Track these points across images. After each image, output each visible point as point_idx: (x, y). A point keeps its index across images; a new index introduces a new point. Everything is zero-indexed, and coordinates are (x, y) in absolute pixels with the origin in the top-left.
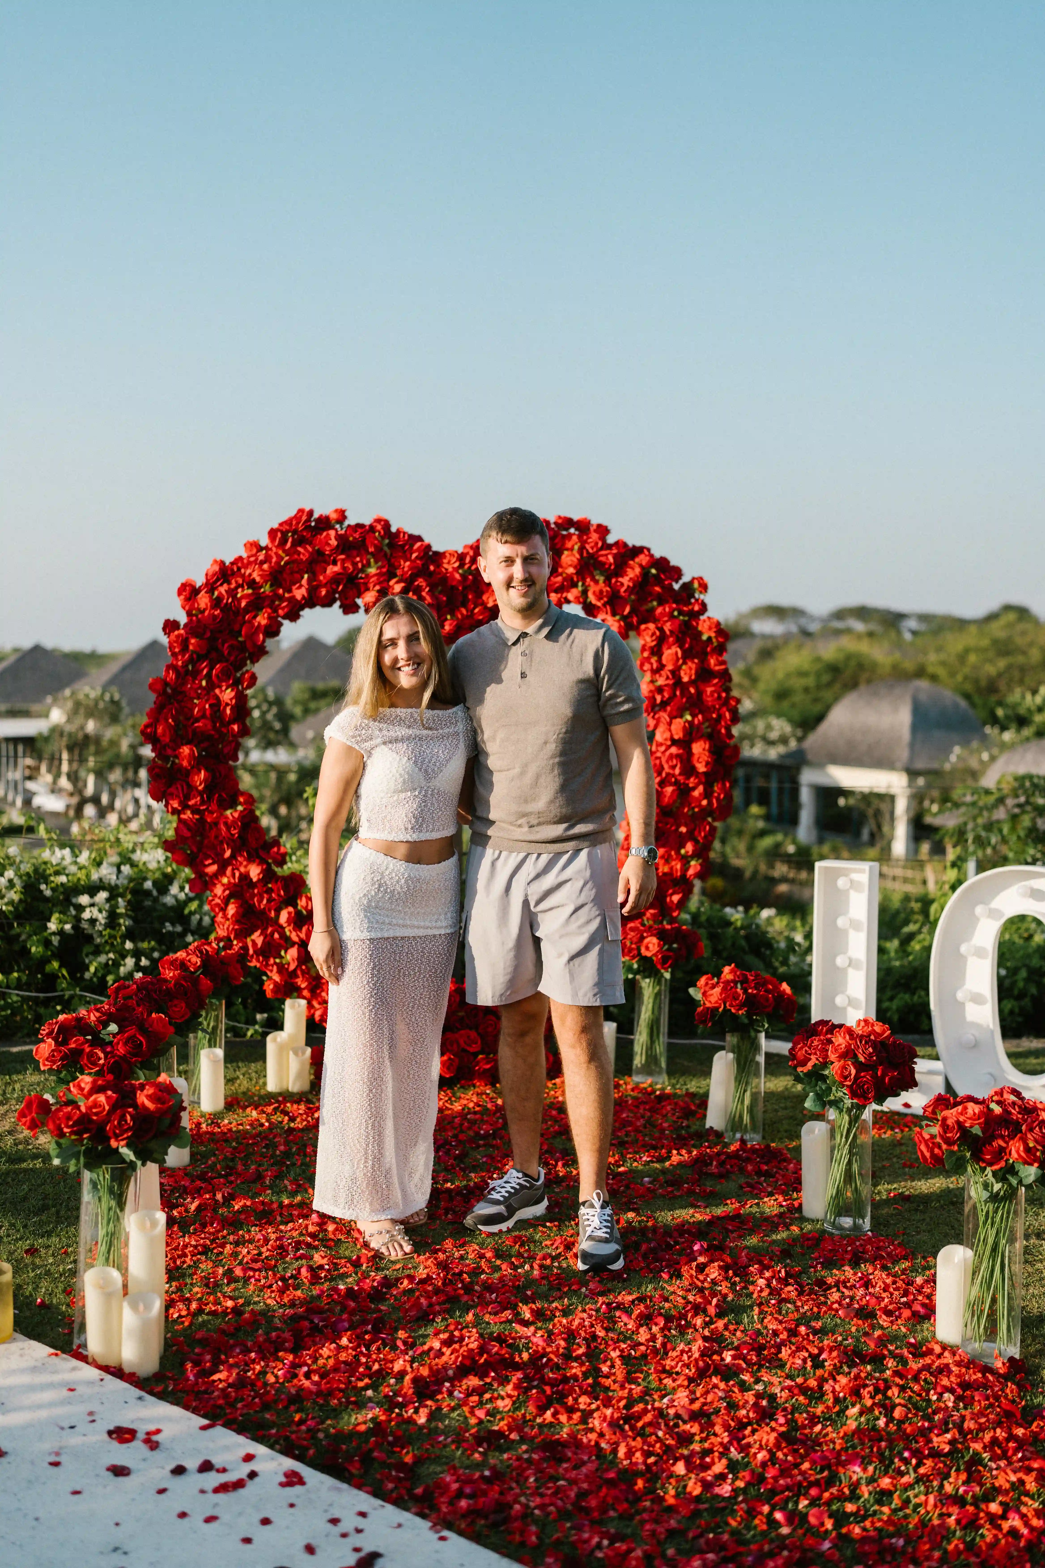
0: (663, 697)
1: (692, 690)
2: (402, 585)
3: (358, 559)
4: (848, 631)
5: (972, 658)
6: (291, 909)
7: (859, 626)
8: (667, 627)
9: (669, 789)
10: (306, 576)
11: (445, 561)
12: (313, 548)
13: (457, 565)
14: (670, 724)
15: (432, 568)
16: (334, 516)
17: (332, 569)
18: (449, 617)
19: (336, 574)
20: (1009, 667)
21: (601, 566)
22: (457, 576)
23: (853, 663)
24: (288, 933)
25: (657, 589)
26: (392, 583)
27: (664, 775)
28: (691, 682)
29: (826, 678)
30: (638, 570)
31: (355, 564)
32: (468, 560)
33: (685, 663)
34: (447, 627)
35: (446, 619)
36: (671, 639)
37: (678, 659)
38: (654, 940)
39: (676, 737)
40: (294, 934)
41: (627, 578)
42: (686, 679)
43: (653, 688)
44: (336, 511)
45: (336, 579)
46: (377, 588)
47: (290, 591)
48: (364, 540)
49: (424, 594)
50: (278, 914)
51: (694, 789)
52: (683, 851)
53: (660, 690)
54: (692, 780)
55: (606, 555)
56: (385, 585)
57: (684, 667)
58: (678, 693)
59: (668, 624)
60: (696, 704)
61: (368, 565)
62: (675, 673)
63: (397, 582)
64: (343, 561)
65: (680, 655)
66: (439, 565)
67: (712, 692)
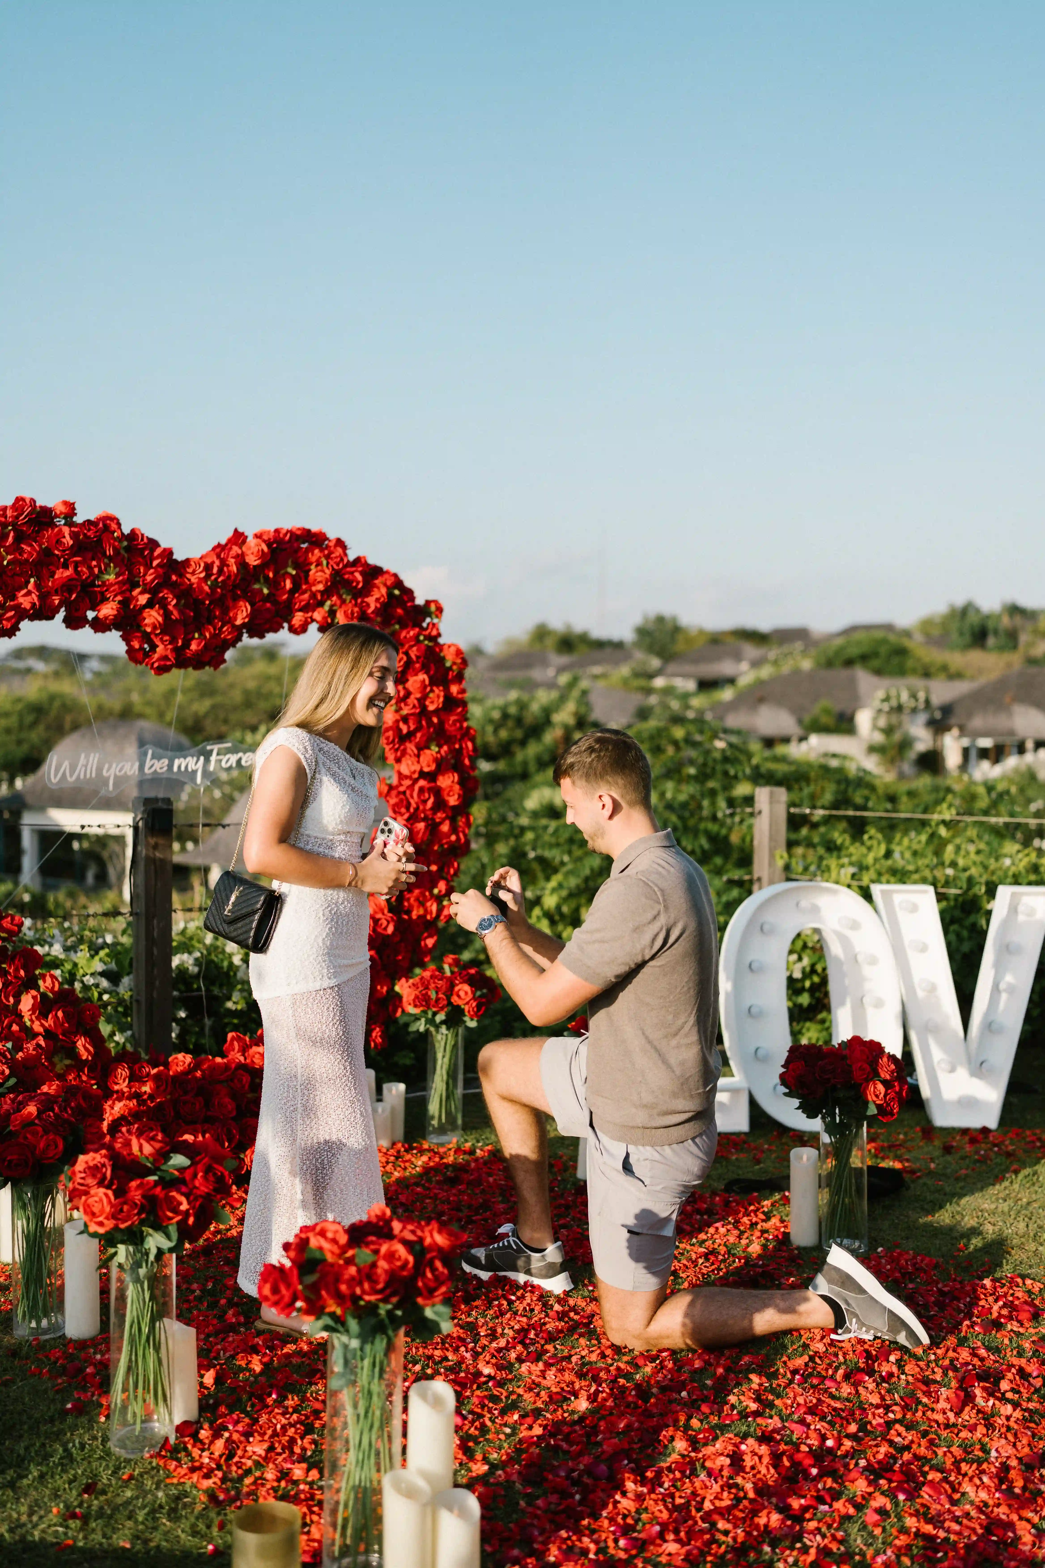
0: (409, 727)
1: (435, 720)
2: (147, 596)
3: (94, 563)
4: (29, 671)
5: (179, 698)
6: (34, 992)
7: (40, 666)
8: (413, 653)
9: (421, 826)
10: (32, 580)
11: (190, 570)
12: (40, 546)
13: (203, 575)
14: (418, 756)
15: (174, 578)
16: (62, 509)
17: (62, 574)
18: (196, 635)
19: (70, 579)
20: (214, 707)
21: (348, 585)
22: (206, 588)
23: (57, 704)
24: (28, 1023)
25: (399, 611)
26: (135, 593)
27: (412, 810)
28: (436, 712)
29: (29, 719)
30: (384, 591)
31: (90, 568)
32: (215, 570)
33: (432, 691)
34: (194, 647)
35: (193, 638)
36: (417, 665)
37: (425, 687)
38: (466, 988)
39: (426, 769)
40: (37, 1023)
41: (374, 598)
42: (431, 708)
43: (398, 717)
44: (65, 503)
45: (67, 587)
46: (119, 598)
47: (14, 598)
48: (100, 541)
49: (171, 608)
50: (18, 1001)
51: (441, 823)
52: (436, 891)
53: (405, 719)
54: (439, 815)
55: (352, 573)
56: (127, 594)
57: (431, 695)
58: (424, 723)
59: (415, 649)
60: (440, 736)
61: (106, 571)
62: (422, 701)
63: (141, 593)
64: (76, 565)
65: (427, 682)
66: (182, 575)
67: (454, 721)
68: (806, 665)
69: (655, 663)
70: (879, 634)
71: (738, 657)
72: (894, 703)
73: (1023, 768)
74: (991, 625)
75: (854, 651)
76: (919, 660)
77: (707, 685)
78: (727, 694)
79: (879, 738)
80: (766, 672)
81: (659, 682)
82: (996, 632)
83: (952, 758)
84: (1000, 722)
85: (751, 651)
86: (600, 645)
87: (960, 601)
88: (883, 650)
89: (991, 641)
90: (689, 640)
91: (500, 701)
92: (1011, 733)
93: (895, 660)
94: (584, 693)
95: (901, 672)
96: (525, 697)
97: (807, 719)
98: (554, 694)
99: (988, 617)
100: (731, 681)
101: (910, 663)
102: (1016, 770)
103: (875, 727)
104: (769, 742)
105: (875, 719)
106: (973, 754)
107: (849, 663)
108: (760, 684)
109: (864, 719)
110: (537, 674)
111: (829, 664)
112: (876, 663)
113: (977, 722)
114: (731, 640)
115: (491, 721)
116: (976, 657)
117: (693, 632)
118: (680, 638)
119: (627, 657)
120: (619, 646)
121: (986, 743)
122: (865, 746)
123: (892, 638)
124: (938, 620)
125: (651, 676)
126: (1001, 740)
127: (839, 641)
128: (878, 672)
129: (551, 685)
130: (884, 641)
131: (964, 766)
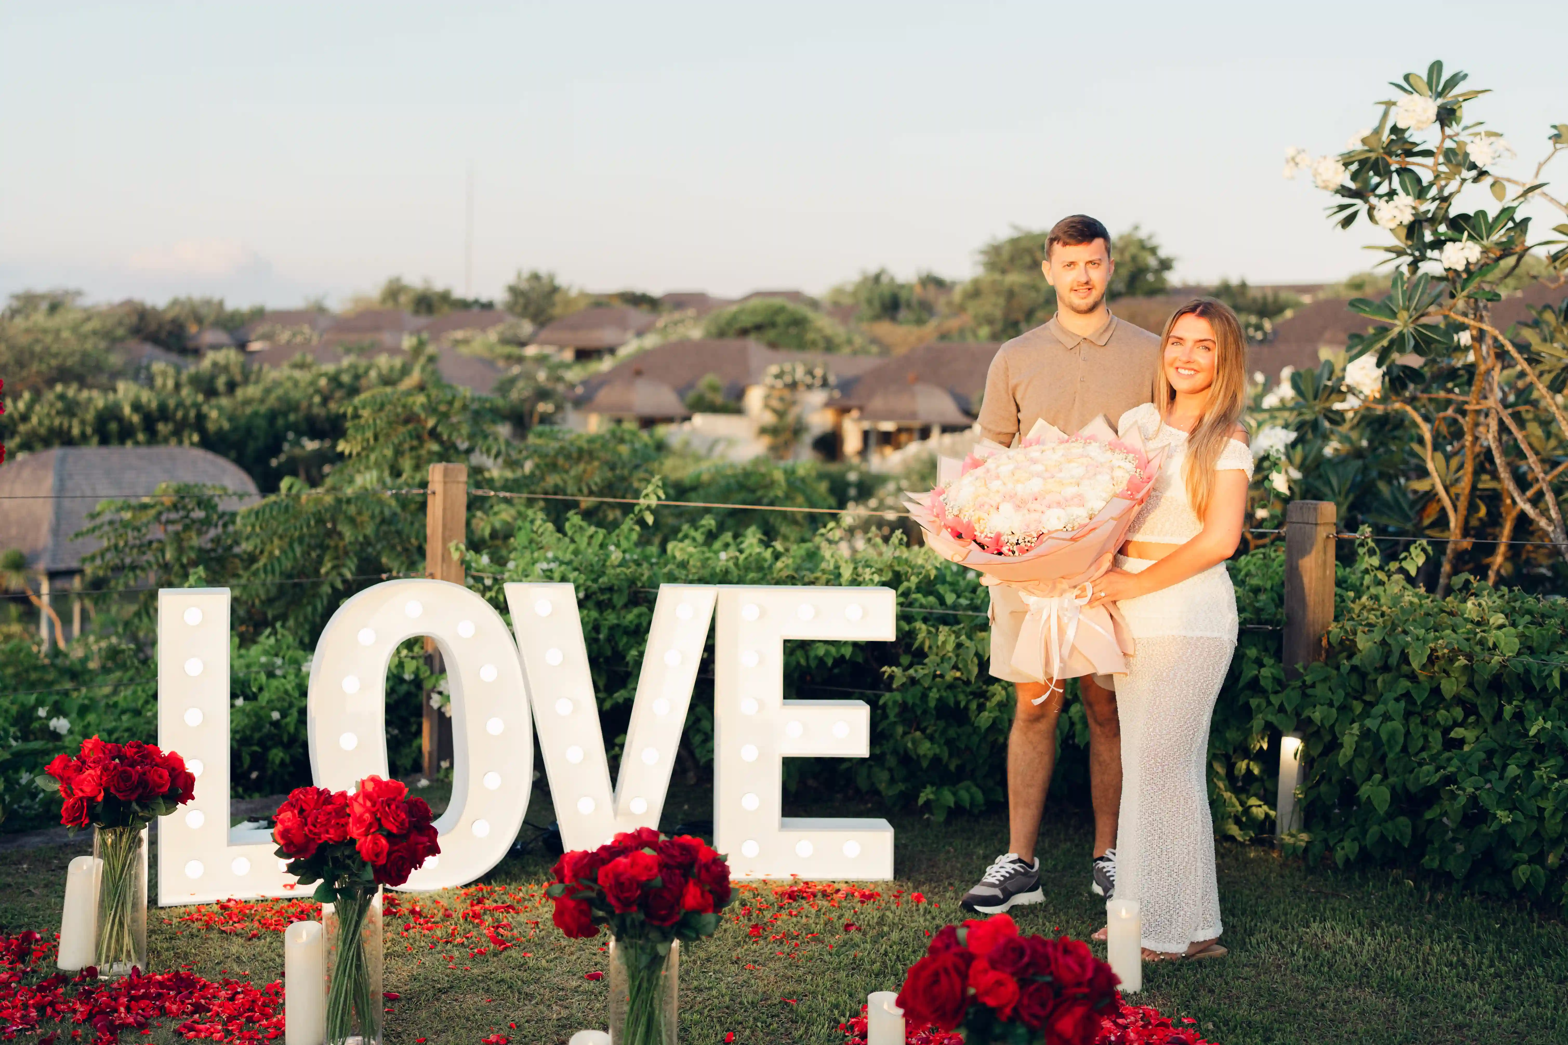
68: (696, 333)
69: (527, 328)
70: (778, 301)
71: (622, 324)
72: (788, 379)
73: (925, 456)
74: (904, 295)
75: (747, 321)
76: (819, 330)
77: (583, 355)
78: (606, 365)
79: (769, 418)
80: (650, 341)
81: (531, 351)
82: (909, 305)
83: (852, 443)
84: (902, 403)
85: (639, 316)
86: (464, 305)
87: (872, 269)
88: (780, 319)
89: (903, 314)
90: (568, 302)
91: (330, 368)
92: (913, 415)
93: (793, 331)
94: (431, 359)
95: (802, 345)
96: (363, 363)
97: (691, 395)
98: (398, 362)
99: (902, 287)
100: (612, 351)
101: (810, 336)
102: (917, 458)
103: (767, 406)
104: (648, 422)
105: (767, 397)
106: (873, 440)
107: (744, 332)
108: (643, 355)
109: (755, 398)
110: (387, 338)
111: (722, 334)
112: (771, 334)
113: (877, 403)
114: (618, 304)
115: (318, 391)
116: (885, 329)
117: (574, 293)
118: (557, 298)
119: (499, 320)
120: (488, 306)
121: (888, 426)
122: (755, 428)
123: (791, 306)
124: (850, 288)
125: (523, 344)
126: (906, 423)
127: (734, 308)
128: (773, 345)
129: (395, 351)
130: (781, 310)
131: (863, 453)
